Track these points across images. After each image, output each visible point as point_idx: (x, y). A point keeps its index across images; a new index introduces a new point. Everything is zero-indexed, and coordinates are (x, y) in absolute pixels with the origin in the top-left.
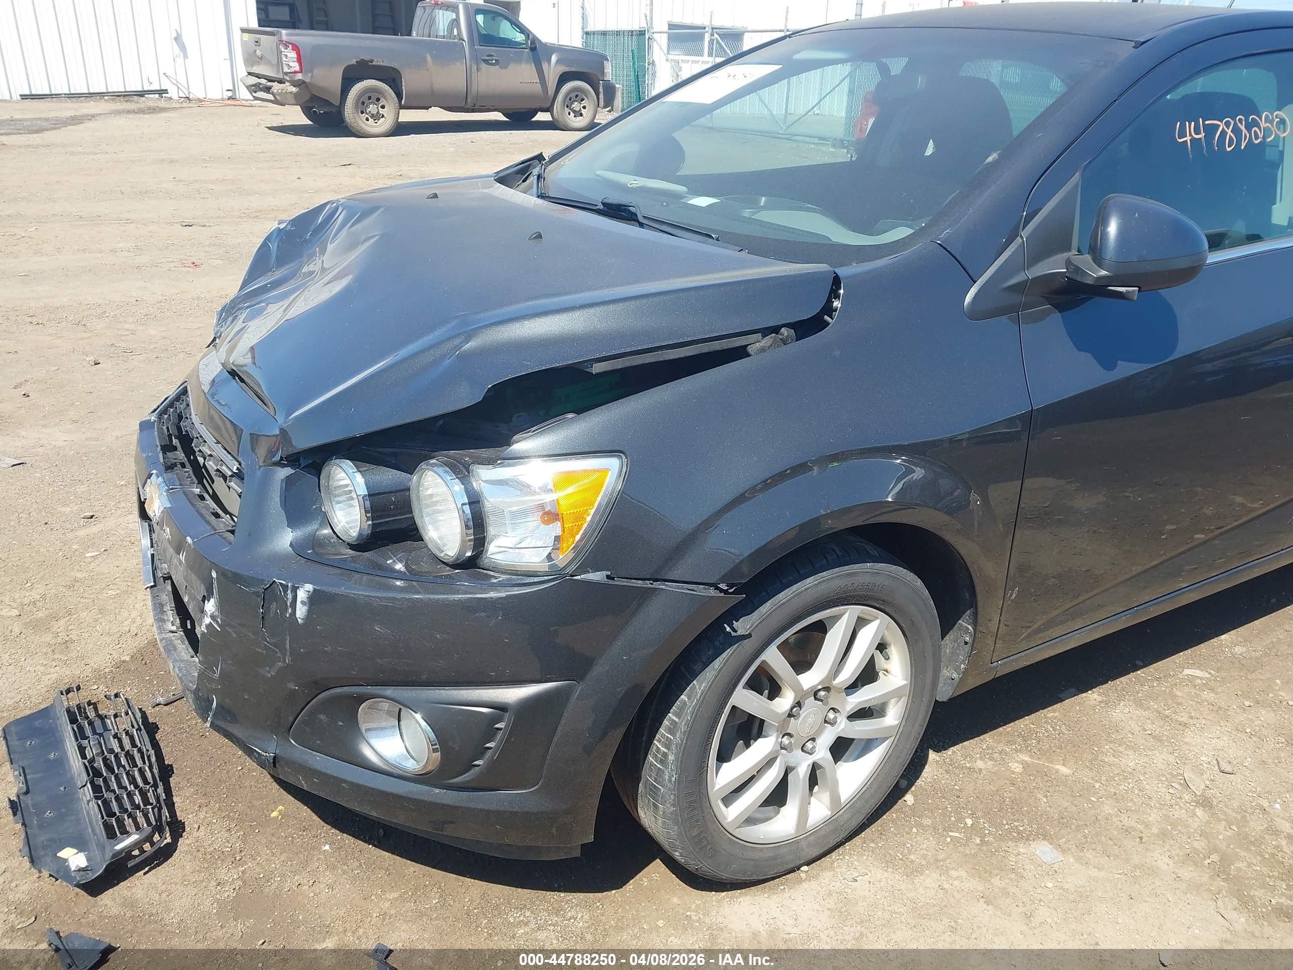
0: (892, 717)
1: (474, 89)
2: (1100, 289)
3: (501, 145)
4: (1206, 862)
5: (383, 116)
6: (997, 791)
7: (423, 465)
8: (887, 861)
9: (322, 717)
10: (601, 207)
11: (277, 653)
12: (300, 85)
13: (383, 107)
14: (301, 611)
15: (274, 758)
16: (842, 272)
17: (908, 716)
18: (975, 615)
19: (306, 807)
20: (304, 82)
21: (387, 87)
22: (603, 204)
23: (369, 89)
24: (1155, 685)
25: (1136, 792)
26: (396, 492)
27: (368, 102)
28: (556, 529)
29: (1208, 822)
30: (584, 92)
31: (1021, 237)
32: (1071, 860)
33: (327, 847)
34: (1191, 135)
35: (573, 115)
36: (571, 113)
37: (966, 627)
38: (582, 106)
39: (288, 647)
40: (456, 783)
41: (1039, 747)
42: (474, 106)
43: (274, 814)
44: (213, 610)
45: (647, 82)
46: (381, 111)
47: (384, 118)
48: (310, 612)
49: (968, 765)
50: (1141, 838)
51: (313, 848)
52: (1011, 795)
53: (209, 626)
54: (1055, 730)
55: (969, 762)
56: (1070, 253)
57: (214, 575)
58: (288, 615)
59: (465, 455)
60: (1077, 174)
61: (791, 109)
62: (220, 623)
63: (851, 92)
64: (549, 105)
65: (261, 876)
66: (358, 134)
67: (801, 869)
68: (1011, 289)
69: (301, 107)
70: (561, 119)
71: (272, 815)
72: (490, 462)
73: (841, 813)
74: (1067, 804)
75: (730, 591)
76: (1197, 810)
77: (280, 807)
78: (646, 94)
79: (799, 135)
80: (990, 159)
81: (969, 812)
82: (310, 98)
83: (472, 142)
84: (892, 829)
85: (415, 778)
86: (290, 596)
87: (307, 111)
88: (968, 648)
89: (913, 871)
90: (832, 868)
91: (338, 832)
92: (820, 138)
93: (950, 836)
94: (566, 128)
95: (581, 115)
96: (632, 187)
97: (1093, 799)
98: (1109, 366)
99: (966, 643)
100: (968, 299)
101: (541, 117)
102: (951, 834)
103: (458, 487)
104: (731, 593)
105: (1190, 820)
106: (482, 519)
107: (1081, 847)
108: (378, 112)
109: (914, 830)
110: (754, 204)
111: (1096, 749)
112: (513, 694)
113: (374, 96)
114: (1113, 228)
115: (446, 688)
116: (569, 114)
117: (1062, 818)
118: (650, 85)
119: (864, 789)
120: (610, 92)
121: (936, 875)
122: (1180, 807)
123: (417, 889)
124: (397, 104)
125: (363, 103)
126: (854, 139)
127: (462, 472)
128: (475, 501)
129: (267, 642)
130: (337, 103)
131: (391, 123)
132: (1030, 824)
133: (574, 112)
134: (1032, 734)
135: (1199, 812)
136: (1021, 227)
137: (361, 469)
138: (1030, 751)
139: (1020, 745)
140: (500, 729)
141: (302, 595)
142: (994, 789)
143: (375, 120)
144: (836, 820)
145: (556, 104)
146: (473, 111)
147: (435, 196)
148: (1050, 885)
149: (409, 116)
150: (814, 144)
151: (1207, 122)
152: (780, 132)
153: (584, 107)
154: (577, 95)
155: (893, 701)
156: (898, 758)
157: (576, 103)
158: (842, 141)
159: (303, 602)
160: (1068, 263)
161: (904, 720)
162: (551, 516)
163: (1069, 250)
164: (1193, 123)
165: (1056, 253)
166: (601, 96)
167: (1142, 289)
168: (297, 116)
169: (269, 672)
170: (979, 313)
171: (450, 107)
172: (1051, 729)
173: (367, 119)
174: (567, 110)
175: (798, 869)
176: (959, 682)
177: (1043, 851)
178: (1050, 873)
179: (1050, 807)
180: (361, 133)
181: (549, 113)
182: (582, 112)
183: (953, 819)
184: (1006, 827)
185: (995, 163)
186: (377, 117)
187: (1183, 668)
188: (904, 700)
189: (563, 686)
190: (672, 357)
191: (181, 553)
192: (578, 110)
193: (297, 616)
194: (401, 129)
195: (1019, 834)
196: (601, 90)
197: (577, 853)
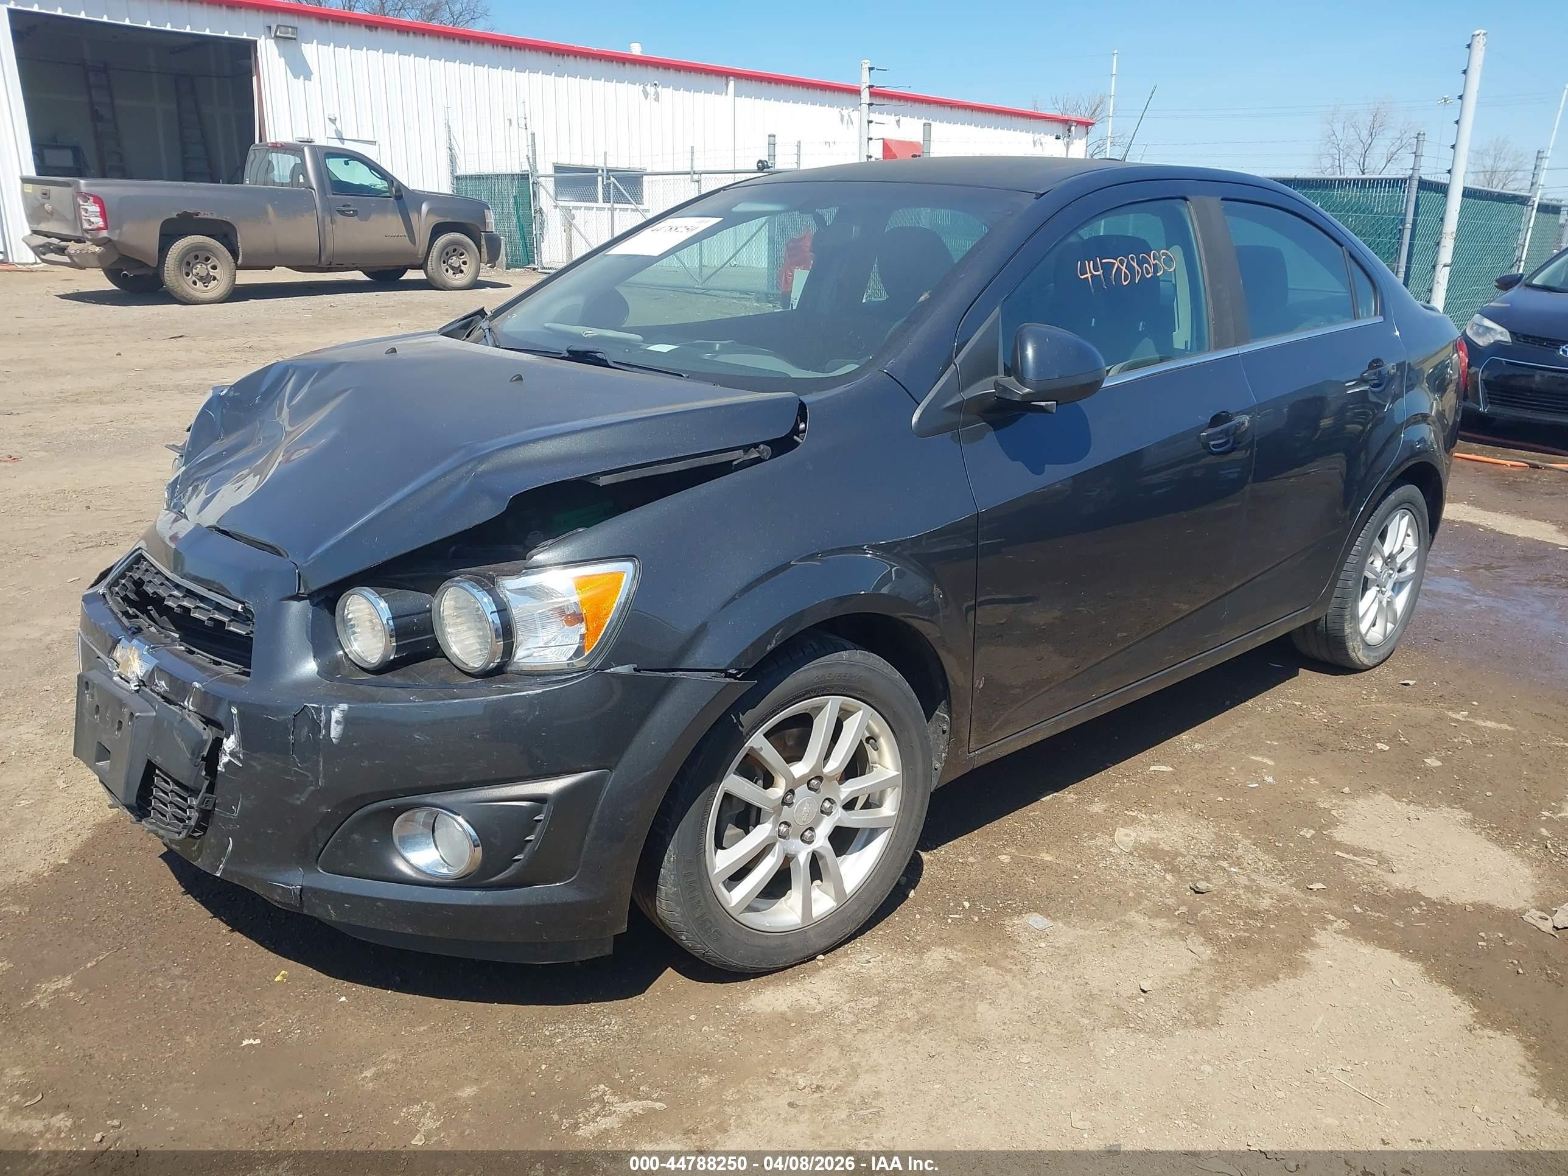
0: (889, 809)
1: (329, 246)
2: (1025, 406)
3: (368, 309)
4: (1176, 914)
5: (215, 279)
6: (990, 878)
7: (447, 583)
8: (896, 944)
9: (356, 836)
10: (567, 355)
11: (308, 777)
12: (105, 244)
13: (214, 268)
14: (335, 731)
15: (301, 890)
16: (805, 399)
17: (904, 807)
18: (949, 703)
19: (311, 969)
20: (110, 240)
21: (218, 244)
22: (569, 351)
23: (196, 247)
24: (1125, 781)
25: (1114, 867)
26: (418, 614)
27: (194, 262)
28: (582, 628)
29: (1177, 884)
30: (462, 245)
31: (954, 363)
32: (1060, 925)
33: (343, 999)
34: (1090, 272)
35: (452, 272)
36: (450, 270)
37: (943, 717)
38: (461, 261)
39: (321, 768)
40: (496, 881)
41: (1024, 840)
42: (330, 265)
43: (278, 978)
44: (234, 747)
45: (534, 233)
46: (212, 273)
47: (216, 281)
48: (345, 730)
49: (960, 861)
50: (1120, 902)
51: (329, 1002)
52: (1003, 880)
53: (228, 765)
54: (1037, 826)
55: (961, 858)
56: (997, 377)
57: (234, 711)
58: (321, 737)
59: (489, 569)
60: (998, 308)
61: (705, 262)
62: (242, 758)
63: (771, 240)
64: (422, 262)
65: (280, 1031)
66: (184, 300)
67: (817, 958)
68: (950, 408)
69: (104, 271)
70: (436, 276)
71: (276, 980)
72: (516, 573)
73: (847, 904)
74: (1053, 883)
75: (739, 676)
76: (1167, 875)
77: (283, 972)
78: (535, 246)
79: (714, 290)
80: (922, 298)
81: (966, 897)
82: (119, 259)
83: (331, 306)
84: (897, 919)
85: (456, 883)
86: (323, 718)
87: (112, 274)
88: (946, 736)
89: (921, 950)
90: (846, 955)
91: (351, 984)
92: (741, 292)
93: (951, 918)
94: (444, 287)
95: (462, 271)
96: (587, 337)
97: (1075, 877)
98: (1037, 470)
99: (944, 732)
100: (915, 419)
101: (411, 275)
102: (951, 916)
103: (486, 599)
104: (739, 679)
105: (1161, 885)
106: (510, 625)
107: (1068, 914)
108: (208, 274)
109: (918, 916)
110: (710, 349)
111: (1076, 837)
112: (551, 787)
113: (202, 255)
114: (1030, 352)
115: (486, 787)
116: (447, 271)
117: (1050, 894)
118: (538, 235)
119: (868, 881)
120: (494, 245)
121: (941, 949)
122: (1153, 875)
123: (446, 1021)
124: (233, 264)
125: (188, 264)
126: (780, 292)
127: (489, 585)
128: (503, 610)
129: (298, 767)
130: (154, 264)
131: (225, 287)
132: (1021, 901)
133: (453, 268)
134: (1017, 831)
135: (1169, 877)
136: (954, 355)
137: (383, 595)
138: (1016, 845)
139: (1006, 841)
140: (540, 821)
141: (336, 715)
142: (986, 877)
143: (204, 283)
144: (842, 911)
145: (429, 260)
146: (329, 270)
147: (394, 351)
148: (1043, 945)
149: (246, 278)
150: (735, 298)
151: (1104, 261)
152: (696, 286)
153: (465, 263)
154: (454, 249)
155: (889, 790)
156: (899, 849)
157: (454, 258)
158: (766, 294)
159: (337, 722)
160: (997, 385)
161: (901, 811)
162: (576, 618)
163: (997, 374)
164: (1092, 262)
165: (986, 377)
166: (484, 249)
167: (1059, 403)
168: (98, 281)
169: (298, 799)
170: (927, 429)
171: (299, 266)
172: (1034, 826)
173: (195, 283)
174: (444, 267)
175: (814, 958)
176: (943, 771)
177: (1036, 920)
178: (1043, 937)
179: (1038, 887)
180: (187, 299)
181: (422, 271)
182: (462, 268)
183: (952, 904)
184: (1001, 905)
185: (927, 301)
186: (206, 280)
187: (1150, 765)
188: (898, 790)
189: (597, 774)
190: (669, 471)
191: (187, 700)
192: (457, 266)
193: (332, 736)
194: (239, 294)
195: (1012, 910)
196: (483, 242)
197: (609, 950)
